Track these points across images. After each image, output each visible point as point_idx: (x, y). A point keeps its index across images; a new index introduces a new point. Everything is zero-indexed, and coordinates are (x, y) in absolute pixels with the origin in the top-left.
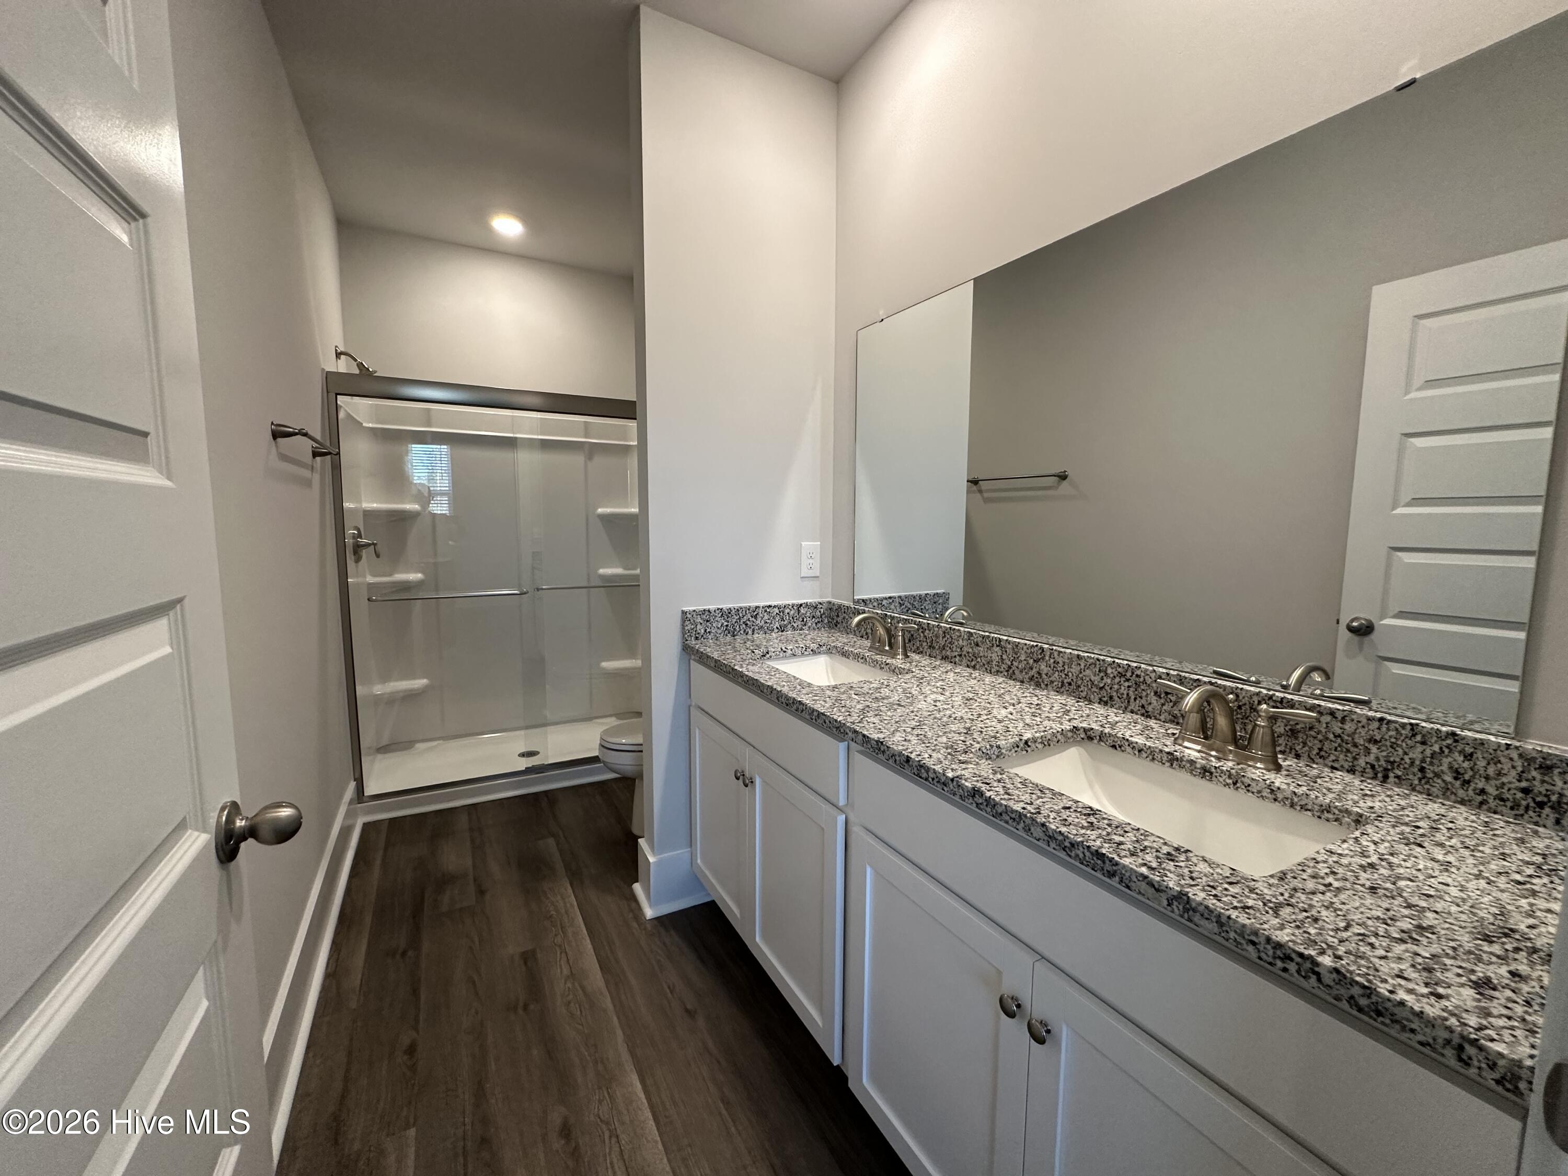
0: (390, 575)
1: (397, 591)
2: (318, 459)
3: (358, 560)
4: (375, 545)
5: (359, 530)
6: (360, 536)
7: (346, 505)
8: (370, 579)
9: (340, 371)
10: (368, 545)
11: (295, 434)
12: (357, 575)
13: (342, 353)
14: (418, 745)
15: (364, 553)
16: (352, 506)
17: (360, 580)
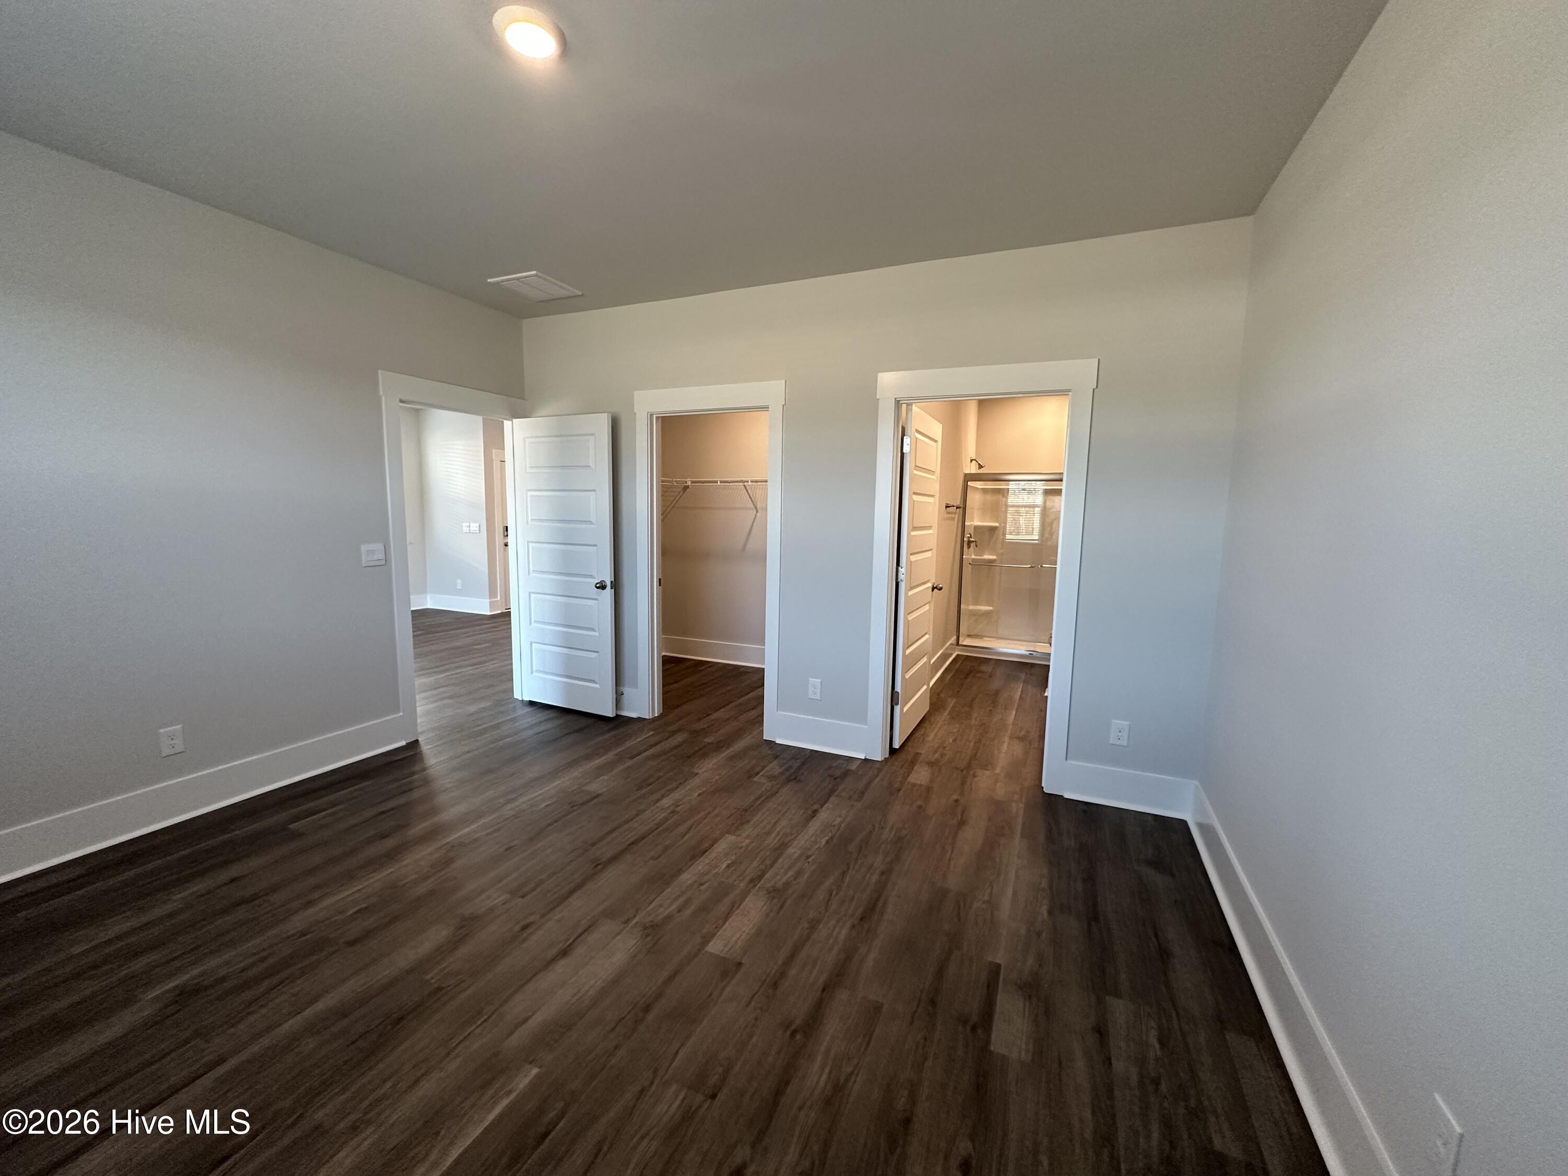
0: (982, 556)
1: (988, 563)
2: (958, 509)
3: (969, 547)
4: (976, 541)
5: (971, 535)
6: (971, 537)
7: (966, 523)
8: (973, 557)
9: (972, 472)
10: (973, 541)
11: (951, 507)
12: (968, 555)
13: (973, 460)
14: (985, 638)
15: (972, 545)
16: (968, 524)
17: (969, 557)
